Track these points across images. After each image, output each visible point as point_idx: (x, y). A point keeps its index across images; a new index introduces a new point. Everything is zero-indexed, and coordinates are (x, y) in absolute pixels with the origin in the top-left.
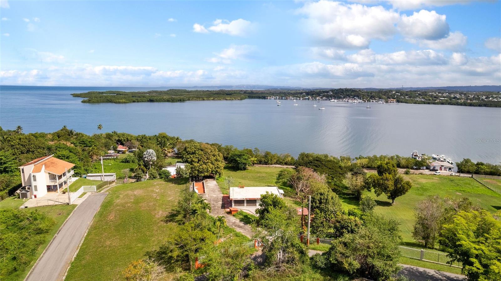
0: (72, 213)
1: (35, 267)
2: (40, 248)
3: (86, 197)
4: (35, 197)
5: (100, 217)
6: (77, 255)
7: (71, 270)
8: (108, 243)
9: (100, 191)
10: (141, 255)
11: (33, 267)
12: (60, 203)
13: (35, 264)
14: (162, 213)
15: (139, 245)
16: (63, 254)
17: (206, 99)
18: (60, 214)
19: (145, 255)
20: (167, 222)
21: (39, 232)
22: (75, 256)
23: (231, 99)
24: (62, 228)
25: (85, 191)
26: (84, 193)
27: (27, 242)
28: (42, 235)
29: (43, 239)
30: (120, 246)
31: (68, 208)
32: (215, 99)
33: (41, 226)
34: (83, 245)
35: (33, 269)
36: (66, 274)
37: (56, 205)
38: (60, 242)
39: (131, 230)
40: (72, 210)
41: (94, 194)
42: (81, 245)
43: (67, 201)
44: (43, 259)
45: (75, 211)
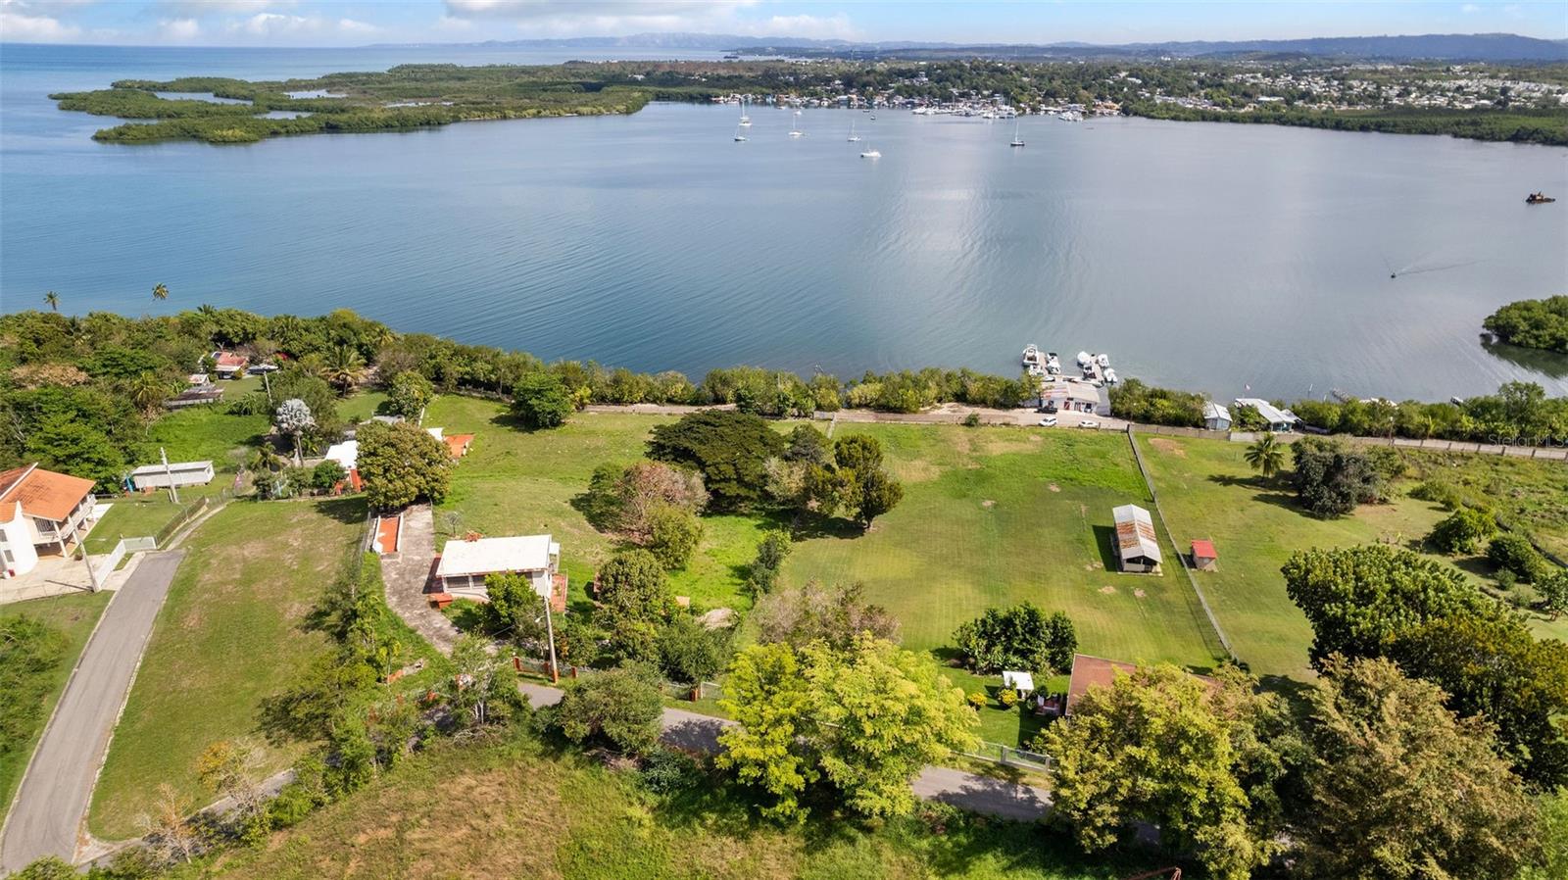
0: (104, 615)
1: (44, 741)
2: (46, 702)
3: (132, 565)
4: (12, 573)
5: (168, 620)
6: (125, 712)
7: (115, 742)
8: (186, 683)
9: (165, 547)
10: (252, 706)
11: (40, 741)
12: (73, 590)
13: (43, 735)
14: (298, 609)
15: (248, 685)
16: (97, 711)
17: (512, 113)
18: (76, 619)
19: (259, 707)
20: (306, 629)
21: (39, 667)
22: (121, 714)
23: (595, 110)
24: (85, 654)
25: (131, 550)
26: (129, 556)
27: (17, 692)
28: (45, 675)
29: (50, 682)
30: (210, 688)
31: (92, 600)
32: (543, 113)
33: (38, 655)
34: (135, 689)
35: (42, 745)
36: (107, 751)
37: (64, 596)
38: (86, 688)
39: (234, 651)
40: (103, 607)
41: (152, 556)
42: (130, 689)
43: (89, 583)
44: (57, 723)
45: (110, 608)
